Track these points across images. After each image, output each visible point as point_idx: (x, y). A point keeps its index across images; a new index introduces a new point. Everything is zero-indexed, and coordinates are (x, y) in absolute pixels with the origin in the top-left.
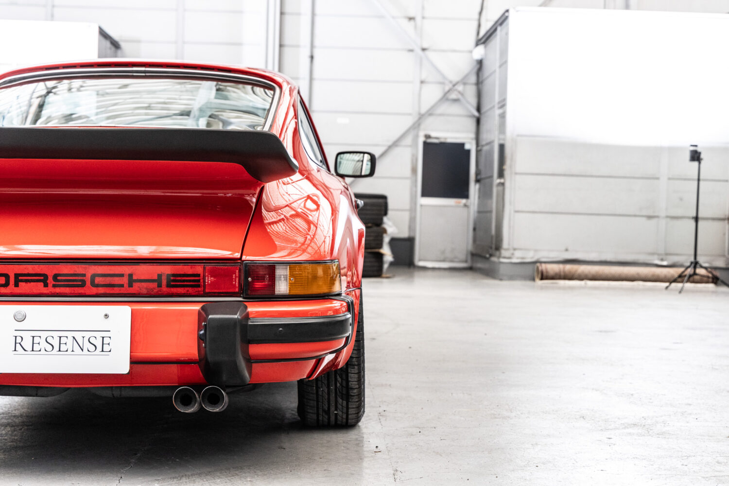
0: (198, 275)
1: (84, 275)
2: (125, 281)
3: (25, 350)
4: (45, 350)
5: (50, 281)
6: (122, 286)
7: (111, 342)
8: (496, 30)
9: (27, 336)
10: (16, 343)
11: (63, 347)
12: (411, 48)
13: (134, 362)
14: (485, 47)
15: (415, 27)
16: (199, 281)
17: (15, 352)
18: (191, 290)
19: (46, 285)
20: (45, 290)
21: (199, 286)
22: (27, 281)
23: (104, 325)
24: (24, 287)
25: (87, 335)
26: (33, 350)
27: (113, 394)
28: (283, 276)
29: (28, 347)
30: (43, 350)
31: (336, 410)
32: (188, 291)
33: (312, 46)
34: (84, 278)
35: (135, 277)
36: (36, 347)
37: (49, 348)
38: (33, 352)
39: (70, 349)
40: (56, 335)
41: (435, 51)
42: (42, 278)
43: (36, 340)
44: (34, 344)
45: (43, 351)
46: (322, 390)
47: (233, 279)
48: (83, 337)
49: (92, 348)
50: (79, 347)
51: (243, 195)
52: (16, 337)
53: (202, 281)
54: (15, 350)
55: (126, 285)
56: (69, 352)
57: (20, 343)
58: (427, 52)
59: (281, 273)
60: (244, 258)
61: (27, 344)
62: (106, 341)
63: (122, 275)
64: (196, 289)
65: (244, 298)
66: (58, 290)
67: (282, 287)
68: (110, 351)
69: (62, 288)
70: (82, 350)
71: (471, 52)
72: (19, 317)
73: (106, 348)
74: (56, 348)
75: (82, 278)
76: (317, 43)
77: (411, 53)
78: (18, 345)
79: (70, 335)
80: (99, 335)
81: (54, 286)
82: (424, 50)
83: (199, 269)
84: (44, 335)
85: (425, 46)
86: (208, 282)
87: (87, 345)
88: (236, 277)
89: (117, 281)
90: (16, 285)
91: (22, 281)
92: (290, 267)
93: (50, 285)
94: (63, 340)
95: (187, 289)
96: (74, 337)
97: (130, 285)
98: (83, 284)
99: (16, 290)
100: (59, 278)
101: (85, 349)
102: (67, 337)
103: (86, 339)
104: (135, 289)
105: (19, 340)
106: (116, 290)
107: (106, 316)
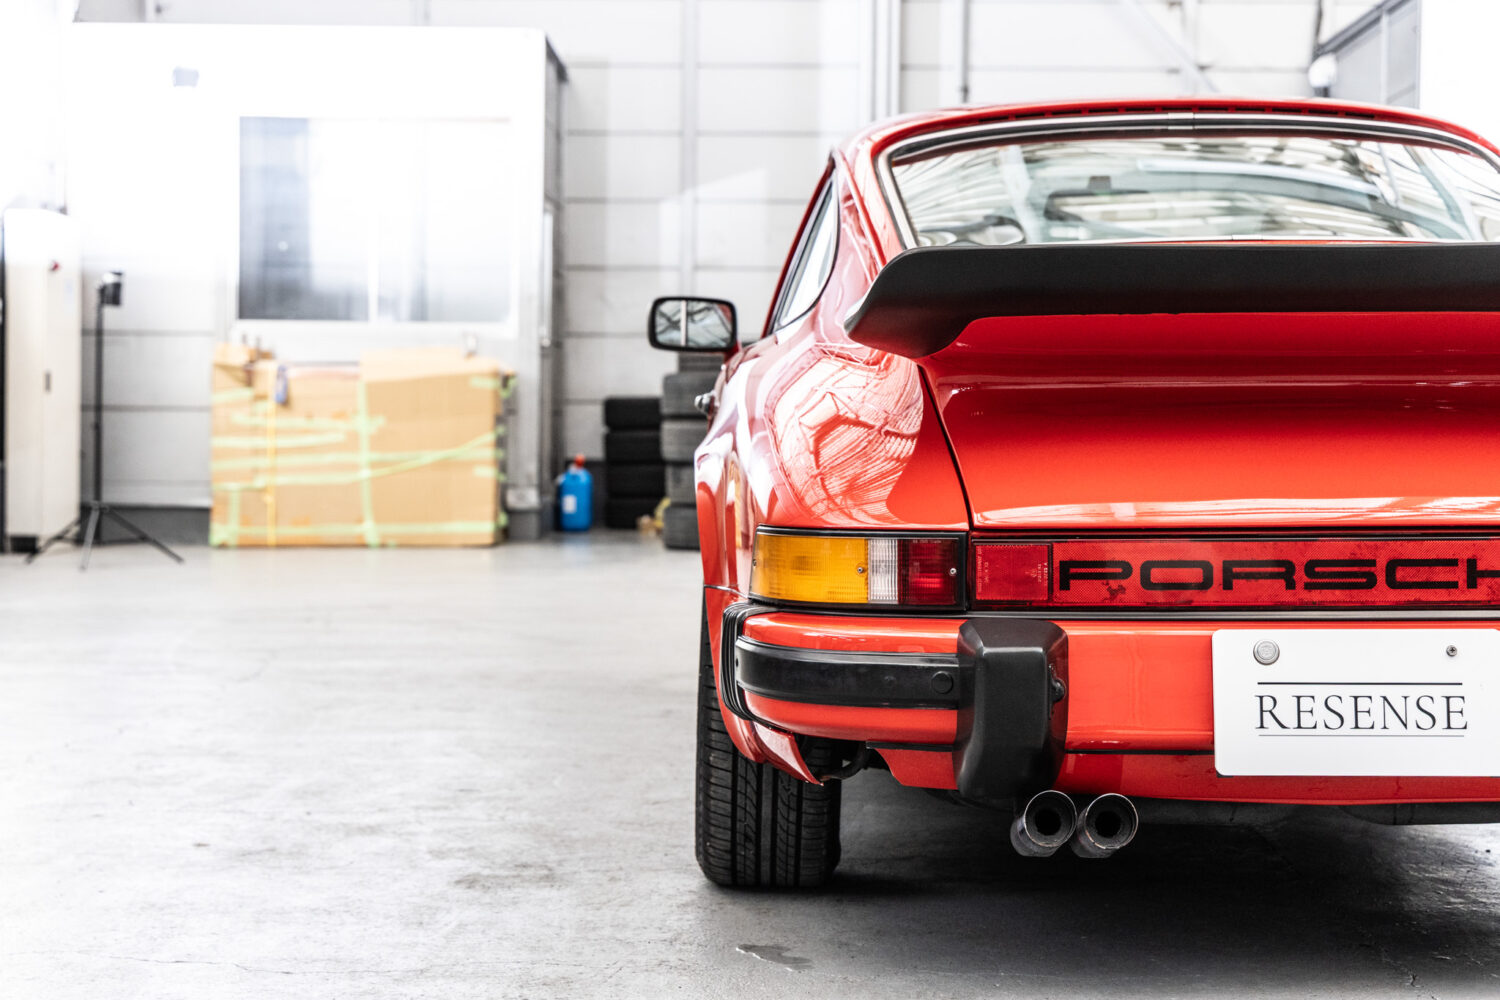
1: (1372, 563)
2: (1460, 575)
3: (1283, 727)
4: (1326, 726)
5: (1300, 576)
6: (1454, 585)
7: (1466, 707)
8: (1377, 20)
9: (1287, 696)
10: (1262, 711)
11: (1364, 721)
12: (1174, 64)
14: (1338, 60)
15: (1184, 21)
17: (1262, 731)
19: (1291, 585)
20: (1288, 596)
22: (1248, 576)
23: (1448, 670)
24: (1243, 590)
25: (1414, 693)
26: (1299, 727)
29: (1290, 720)
30: (1321, 725)
33: (966, 67)
34: (1373, 569)
35: (1481, 566)
36: (1307, 721)
37: (1334, 721)
38: (1300, 731)
39: (1379, 725)
40: (1347, 692)
41: (1226, 70)
42: (1283, 570)
43: (1306, 704)
44: (1302, 714)
45: (1321, 727)
48: (1406, 698)
49: (1426, 721)
50: (1397, 719)
52: (1261, 698)
54: (1262, 727)
55: (1462, 583)
56: (1378, 730)
57: (1270, 712)
58: (1209, 74)
61: (1287, 714)
62: (1455, 704)
63: (1452, 563)
66: (1316, 596)
68: (1465, 728)
69: (1325, 591)
70: (1405, 725)
71: (1306, 71)
72: (1266, 655)
73: (1456, 721)
74: (1349, 721)
75: (1367, 569)
76: (976, 59)
77: (1174, 77)
78: (1267, 716)
79: (1377, 692)
80: (1439, 692)
81: (1309, 587)
82: (1202, 68)
84: (1321, 693)
85: (1204, 60)
87: (1414, 715)
89: (1442, 575)
90: (1227, 585)
91: (1238, 576)
93: (1300, 585)
94: (1363, 704)
96: (1385, 698)
97: (1472, 584)
98: (1371, 582)
99: (1229, 597)
100: (1318, 569)
101: (1411, 724)
102: (1370, 697)
103: (1412, 702)
104: (1480, 593)
105: (1268, 704)
106: (1442, 595)
107: (1452, 651)
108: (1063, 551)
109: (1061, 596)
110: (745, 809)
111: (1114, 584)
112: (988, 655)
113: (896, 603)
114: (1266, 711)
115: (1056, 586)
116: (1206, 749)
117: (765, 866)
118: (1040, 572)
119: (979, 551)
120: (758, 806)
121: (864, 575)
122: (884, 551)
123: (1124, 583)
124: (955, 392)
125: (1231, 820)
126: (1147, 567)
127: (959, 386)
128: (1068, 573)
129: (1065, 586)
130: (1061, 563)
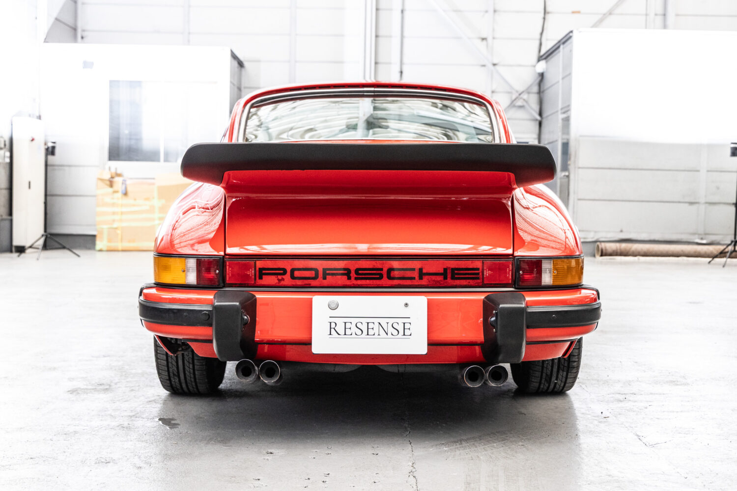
0: (478, 269)
1: (381, 269)
2: (416, 275)
3: (339, 334)
4: (356, 334)
5: (353, 275)
6: (414, 278)
7: (411, 327)
9: (341, 322)
10: (331, 328)
11: (371, 332)
13: (431, 344)
16: (478, 274)
17: (330, 336)
18: (472, 282)
19: (349, 278)
20: (348, 283)
21: (478, 278)
22: (333, 274)
23: (405, 312)
24: (330, 280)
25: (391, 321)
26: (345, 334)
27: (398, 370)
28: (548, 270)
29: (342, 332)
30: (354, 334)
31: (557, 379)
32: (469, 283)
33: (402, 63)
34: (382, 272)
35: (424, 271)
36: (348, 332)
37: (359, 332)
38: (345, 336)
39: (377, 334)
40: (364, 321)
42: (346, 272)
43: (348, 325)
44: (346, 329)
46: (548, 363)
47: (506, 272)
48: (388, 323)
49: (395, 332)
50: (384, 332)
51: (501, 199)
52: (331, 323)
53: (481, 274)
54: (330, 334)
55: (417, 278)
56: (376, 336)
57: (334, 328)
59: (546, 266)
60: (516, 254)
61: (340, 329)
62: (407, 326)
63: (413, 269)
64: (476, 281)
65: (516, 288)
66: (359, 282)
67: (547, 279)
68: (411, 335)
69: (363, 281)
70: (387, 334)
71: (534, 66)
72: (333, 306)
73: (407, 332)
74: (365, 332)
75: (379, 272)
78: (332, 330)
79: (376, 321)
80: (401, 321)
81: (356, 279)
82: (494, 65)
83: (478, 264)
84: (354, 321)
85: (495, 62)
86: (486, 275)
87: (391, 330)
88: (509, 270)
89: (409, 274)
90: (325, 278)
91: (329, 274)
92: (553, 262)
93: (353, 278)
94: (371, 326)
95: (468, 281)
96: (379, 323)
97: (421, 278)
98: (381, 277)
99: (325, 282)
100: (360, 272)
101: (389, 334)
102: (374, 323)
103: (390, 325)
104: (425, 281)
105: (333, 325)
106: (408, 282)
107: (406, 305)
108: (260, 264)
109: (260, 282)
110: (172, 363)
111: (280, 277)
112: (217, 305)
113: (196, 284)
114: (332, 328)
115: (257, 278)
116: (308, 343)
117: (184, 386)
118: (251, 272)
119: (228, 264)
120: (177, 362)
121: (184, 273)
122: (192, 263)
123: (284, 277)
124: (234, 200)
125: (334, 370)
126: (293, 271)
127: (236, 197)
128: (262, 273)
129: (261, 278)
130: (259, 268)
